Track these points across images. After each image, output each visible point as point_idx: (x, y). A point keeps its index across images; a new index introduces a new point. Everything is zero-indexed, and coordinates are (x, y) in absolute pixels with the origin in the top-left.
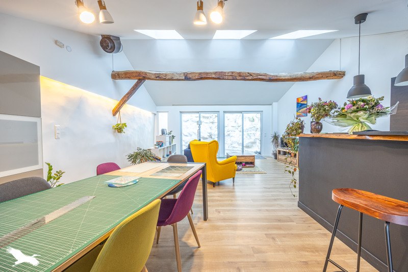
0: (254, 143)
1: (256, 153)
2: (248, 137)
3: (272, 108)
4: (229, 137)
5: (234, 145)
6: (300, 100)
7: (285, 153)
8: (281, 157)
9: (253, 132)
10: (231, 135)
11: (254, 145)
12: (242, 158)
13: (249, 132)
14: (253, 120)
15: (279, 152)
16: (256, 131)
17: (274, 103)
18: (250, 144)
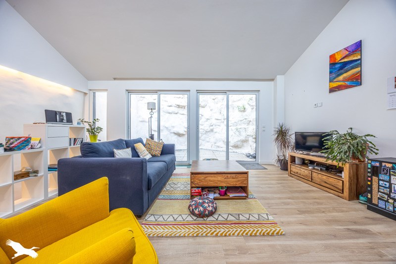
0: (246, 141)
1: (248, 157)
2: (237, 133)
3: (275, 86)
4: (212, 133)
5: (218, 144)
6: (338, 58)
7: (304, 163)
8: (296, 168)
9: (244, 126)
10: (215, 130)
11: (245, 144)
12: (219, 178)
13: (239, 127)
14: (244, 110)
15: (293, 159)
16: (248, 124)
17: (278, 76)
18: (239, 143)
